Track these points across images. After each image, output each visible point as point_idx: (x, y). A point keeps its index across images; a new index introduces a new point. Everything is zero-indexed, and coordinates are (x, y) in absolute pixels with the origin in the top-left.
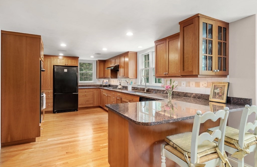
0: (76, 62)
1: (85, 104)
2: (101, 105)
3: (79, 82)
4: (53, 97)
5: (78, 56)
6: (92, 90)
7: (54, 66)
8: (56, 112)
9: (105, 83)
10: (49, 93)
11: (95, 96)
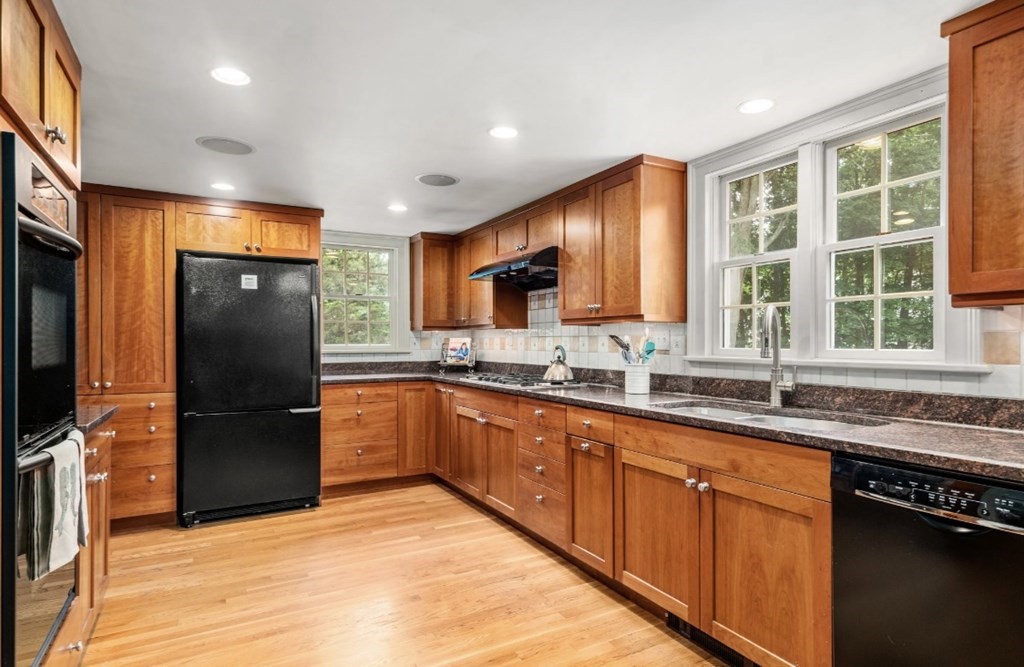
0: (309, 241)
1: (358, 465)
2: (439, 471)
3: (322, 351)
4: (174, 435)
5: (318, 204)
6: (391, 390)
7: (180, 255)
8: (194, 518)
9: (453, 353)
10: (150, 409)
11: (411, 424)
